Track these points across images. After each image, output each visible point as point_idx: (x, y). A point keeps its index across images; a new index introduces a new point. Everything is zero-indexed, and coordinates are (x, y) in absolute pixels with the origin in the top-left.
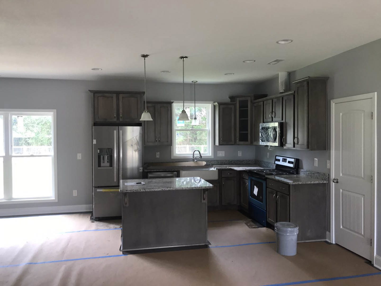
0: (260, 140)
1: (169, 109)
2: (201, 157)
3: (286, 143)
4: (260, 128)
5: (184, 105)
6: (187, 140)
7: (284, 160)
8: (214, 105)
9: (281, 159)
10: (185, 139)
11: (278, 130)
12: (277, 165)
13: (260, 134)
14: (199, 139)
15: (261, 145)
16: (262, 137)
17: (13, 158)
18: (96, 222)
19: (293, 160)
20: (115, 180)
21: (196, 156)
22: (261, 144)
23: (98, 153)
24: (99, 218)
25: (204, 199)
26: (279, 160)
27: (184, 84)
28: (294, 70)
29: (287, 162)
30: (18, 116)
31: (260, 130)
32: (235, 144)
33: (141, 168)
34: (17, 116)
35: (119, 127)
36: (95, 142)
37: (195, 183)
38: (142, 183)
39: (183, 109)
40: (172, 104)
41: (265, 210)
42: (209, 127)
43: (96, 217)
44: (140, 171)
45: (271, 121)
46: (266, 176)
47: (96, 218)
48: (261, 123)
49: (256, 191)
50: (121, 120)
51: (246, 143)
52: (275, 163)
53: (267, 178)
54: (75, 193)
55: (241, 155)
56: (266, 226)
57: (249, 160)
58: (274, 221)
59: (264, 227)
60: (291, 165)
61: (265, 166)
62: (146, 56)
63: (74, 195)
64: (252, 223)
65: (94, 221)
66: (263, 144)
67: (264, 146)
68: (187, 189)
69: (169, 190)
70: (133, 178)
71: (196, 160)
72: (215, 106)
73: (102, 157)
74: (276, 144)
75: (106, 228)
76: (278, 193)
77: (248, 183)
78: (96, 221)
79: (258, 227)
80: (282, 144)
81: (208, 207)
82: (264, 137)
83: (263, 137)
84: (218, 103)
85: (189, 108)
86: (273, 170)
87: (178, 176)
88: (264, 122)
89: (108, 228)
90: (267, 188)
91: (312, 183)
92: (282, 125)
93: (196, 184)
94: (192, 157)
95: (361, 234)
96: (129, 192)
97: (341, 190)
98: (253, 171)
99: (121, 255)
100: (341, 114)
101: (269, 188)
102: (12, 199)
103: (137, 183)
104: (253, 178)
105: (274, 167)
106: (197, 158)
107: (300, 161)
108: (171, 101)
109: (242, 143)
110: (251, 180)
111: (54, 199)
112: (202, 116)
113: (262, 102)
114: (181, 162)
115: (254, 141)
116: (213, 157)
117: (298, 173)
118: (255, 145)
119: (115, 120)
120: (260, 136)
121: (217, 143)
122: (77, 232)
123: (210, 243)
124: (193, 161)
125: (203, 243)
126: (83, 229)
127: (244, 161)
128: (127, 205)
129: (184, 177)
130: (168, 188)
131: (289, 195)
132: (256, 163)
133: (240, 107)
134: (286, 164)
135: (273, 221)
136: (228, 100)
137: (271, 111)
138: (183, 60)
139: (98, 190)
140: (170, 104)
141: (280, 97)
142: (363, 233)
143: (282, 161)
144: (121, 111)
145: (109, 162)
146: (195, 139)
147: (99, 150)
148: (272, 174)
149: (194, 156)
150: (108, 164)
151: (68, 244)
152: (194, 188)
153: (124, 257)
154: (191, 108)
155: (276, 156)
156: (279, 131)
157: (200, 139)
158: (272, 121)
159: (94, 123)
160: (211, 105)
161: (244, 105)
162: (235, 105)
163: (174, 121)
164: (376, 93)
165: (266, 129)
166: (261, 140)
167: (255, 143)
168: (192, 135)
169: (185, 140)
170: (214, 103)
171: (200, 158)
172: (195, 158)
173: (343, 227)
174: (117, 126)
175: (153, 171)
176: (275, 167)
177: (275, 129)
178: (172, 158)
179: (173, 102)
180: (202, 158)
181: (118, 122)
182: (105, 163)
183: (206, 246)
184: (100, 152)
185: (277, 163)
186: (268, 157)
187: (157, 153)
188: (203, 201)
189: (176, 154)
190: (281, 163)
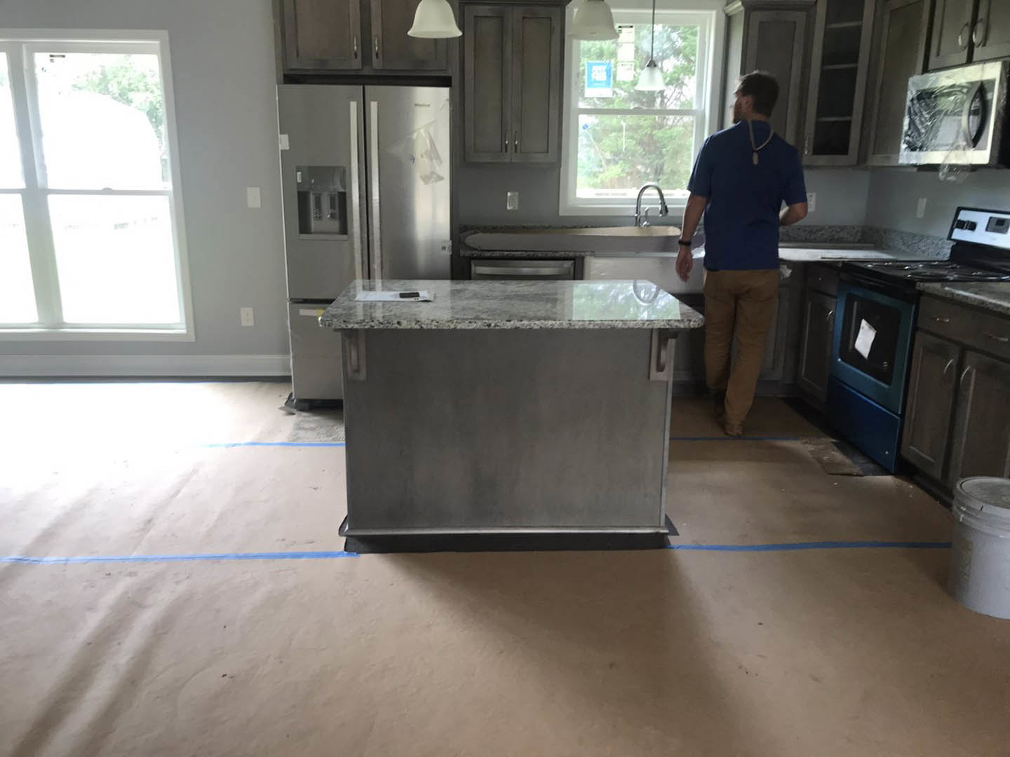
0: (904, 146)
1: (556, 25)
2: (667, 211)
4: (911, 95)
7: (998, 226)
8: (727, 15)
9: (982, 219)
10: (627, 170)
11: (996, 94)
12: (960, 244)
13: (906, 121)
14: (669, 171)
15: (902, 166)
16: (916, 134)
17: (51, 198)
18: (299, 412)
21: (647, 207)
22: (902, 161)
23: (299, 184)
24: (310, 401)
25: (660, 368)
26: (972, 226)
30: (51, 56)
31: (908, 103)
33: (447, 244)
34: (49, 54)
35: (367, 87)
36: (284, 142)
37: (638, 300)
38: (421, 294)
41: (896, 414)
42: (702, 100)
45: (964, 61)
46: (921, 286)
47: (300, 401)
48: (914, 73)
49: (865, 340)
50: (377, 64)
51: (840, 160)
52: (949, 238)
53: (921, 293)
54: (247, 317)
56: (893, 471)
57: (843, 228)
58: (932, 460)
59: (888, 473)
61: (903, 248)
63: (244, 323)
64: (838, 456)
65: (295, 411)
66: (913, 162)
67: (915, 169)
68: (591, 327)
69: (516, 328)
70: (432, 275)
71: (645, 223)
72: (729, 19)
73: (312, 198)
74: (981, 156)
75: (324, 439)
77: (836, 311)
78: (301, 410)
79: (861, 473)
82: (923, 131)
83: (918, 130)
84: (743, 5)
85: (631, 27)
86: (942, 265)
87: (578, 273)
88: (927, 70)
89: (331, 439)
90: (919, 333)
93: (641, 303)
94: (633, 212)
98: (863, 265)
99: (339, 554)
101: (928, 332)
102: (62, 325)
103: (402, 296)
104: (859, 293)
105: (946, 252)
106: (649, 214)
110: (850, 300)
111: (184, 331)
112: (683, 99)
114: (592, 227)
115: (874, 154)
118: (875, 169)
119: (356, 64)
120: (906, 127)
122: (227, 446)
123: (675, 529)
124: (636, 225)
125: (650, 527)
126: (249, 439)
127: (822, 228)
129: (600, 278)
130: (509, 321)
132: (867, 238)
133: (829, 19)
135: (928, 458)
137: (968, 18)
139: (304, 312)
140: (560, 7)
143: (987, 230)
144: (376, 30)
145: (337, 216)
147: (299, 174)
148: (942, 280)
149: (642, 206)
150: (334, 225)
151: (178, 492)
152: (620, 325)
153: (345, 561)
154: (638, 27)
155: (959, 209)
156: (1003, 100)
157: (673, 173)
159: (285, 76)
160: (714, 13)
162: (810, 10)
163: (573, 76)
166: (908, 143)
167: (876, 161)
170: (727, 4)
171: (661, 212)
172: (643, 214)
174: (359, 84)
175: (488, 254)
176: (948, 251)
177: (982, 88)
178: (561, 213)
180: (670, 214)
181: (366, 72)
182: (324, 222)
183: (659, 542)
184: (302, 178)
185: (959, 235)
186: (920, 215)
187: (509, 194)
188: (655, 375)
189: (580, 199)
190: (981, 236)
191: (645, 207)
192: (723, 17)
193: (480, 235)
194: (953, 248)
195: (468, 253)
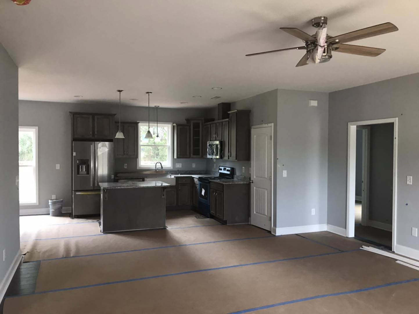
0: (208, 154)
1: (136, 128)
3: (224, 156)
4: (208, 145)
5: (149, 125)
6: (148, 156)
7: (225, 169)
9: (222, 168)
11: (219, 146)
12: (221, 173)
19: (229, 169)
20: (91, 185)
21: (158, 167)
22: (208, 157)
23: (78, 163)
24: (78, 215)
25: (163, 195)
26: (221, 169)
27: (149, 108)
28: (235, 101)
29: (226, 170)
32: (190, 157)
33: (113, 176)
35: (95, 142)
36: (74, 154)
39: (148, 130)
40: (138, 124)
41: (209, 205)
42: (169, 143)
43: (75, 215)
44: (112, 178)
46: (210, 180)
48: (208, 141)
49: (203, 192)
50: (96, 137)
51: (198, 156)
52: (218, 172)
53: (210, 182)
54: (54, 197)
55: (195, 167)
56: (209, 217)
57: (201, 171)
59: (208, 218)
60: (229, 173)
61: (213, 175)
62: (121, 91)
64: (199, 216)
65: (74, 218)
66: (209, 157)
67: (210, 159)
68: (151, 187)
71: (158, 170)
73: (80, 166)
74: (218, 157)
76: (217, 192)
78: (76, 218)
79: (203, 218)
80: (221, 157)
81: (166, 207)
82: (210, 152)
84: (176, 124)
85: (152, 127)
86: (217, 177)
88: (210, 141)
89: (87, 222)
90: (211, 189)
91: (239, 183)
92: (222, 143)
94: (155, 168)
95: (265, 215)
96: (109, 188)
97: (255, 188)
99: (103, 235)
100: (255, 136)
104: (202, 183)
107: (235, 169)
108: (138, 121)
109: (195, 156)
110: (201, 185)
113: (210, 125)
115: (204, 155)
116: (172, 168)
117: (233, 178)
119: (91, 136)
120: (208, 151)
121: (175, 157)
123: (167, 227)
125: (162, 227)
126: (67, 223)
127: (197, 171)
128: (107, 199)
131: (223, 192)
132: (207, 173)
133: (194, 128)
134: (226, 172)
136: (185, 122)
137: (215, 132)
138: (149, 95)
139: (77, 193)
140: (136, 124)
141: (221, 122)
142: (266, 214)
144: (96, 129)
145: (86, 170)
146: (158, 155)
147: (78, 161)
148: (215, 179)
150: (86, 173)
152: (156, 187)
153: (105, 235)
154: (153, 127)
155: (220, 166)
156: (220, 148)
157: (162, 155)
158: (216, 140)
159: (73, 139)
160: (170, 125)
161: (196, 126)
162: (190, 127)
163: (139, 137)
164: (273, 124)
165: (211, 146)
167: (205, 157)
168: (154, 151)
169: (146, 156)
170: (173, 124)
171: (161, 168)
172: (157, 168)
173: (256, 212)
174: (93, 141)
175: (122, 178)
176: (219, 175)
177: (217, 145)
178: (138, 169)
179: (139, 123)
180: (163, 168)
181: (94, 138)
182: (83, 172)
183: (165, 229)
184: (79, 162)
185: (220, 171)
186: (215, 168)
187: (126, 164)
188: (163, 197)
189: (141, 165)
190: (223, 171)
191: (157, 167)
192: (172, 126)
193: (120, 174)
194: (219, 174)
195: (117, 178)
